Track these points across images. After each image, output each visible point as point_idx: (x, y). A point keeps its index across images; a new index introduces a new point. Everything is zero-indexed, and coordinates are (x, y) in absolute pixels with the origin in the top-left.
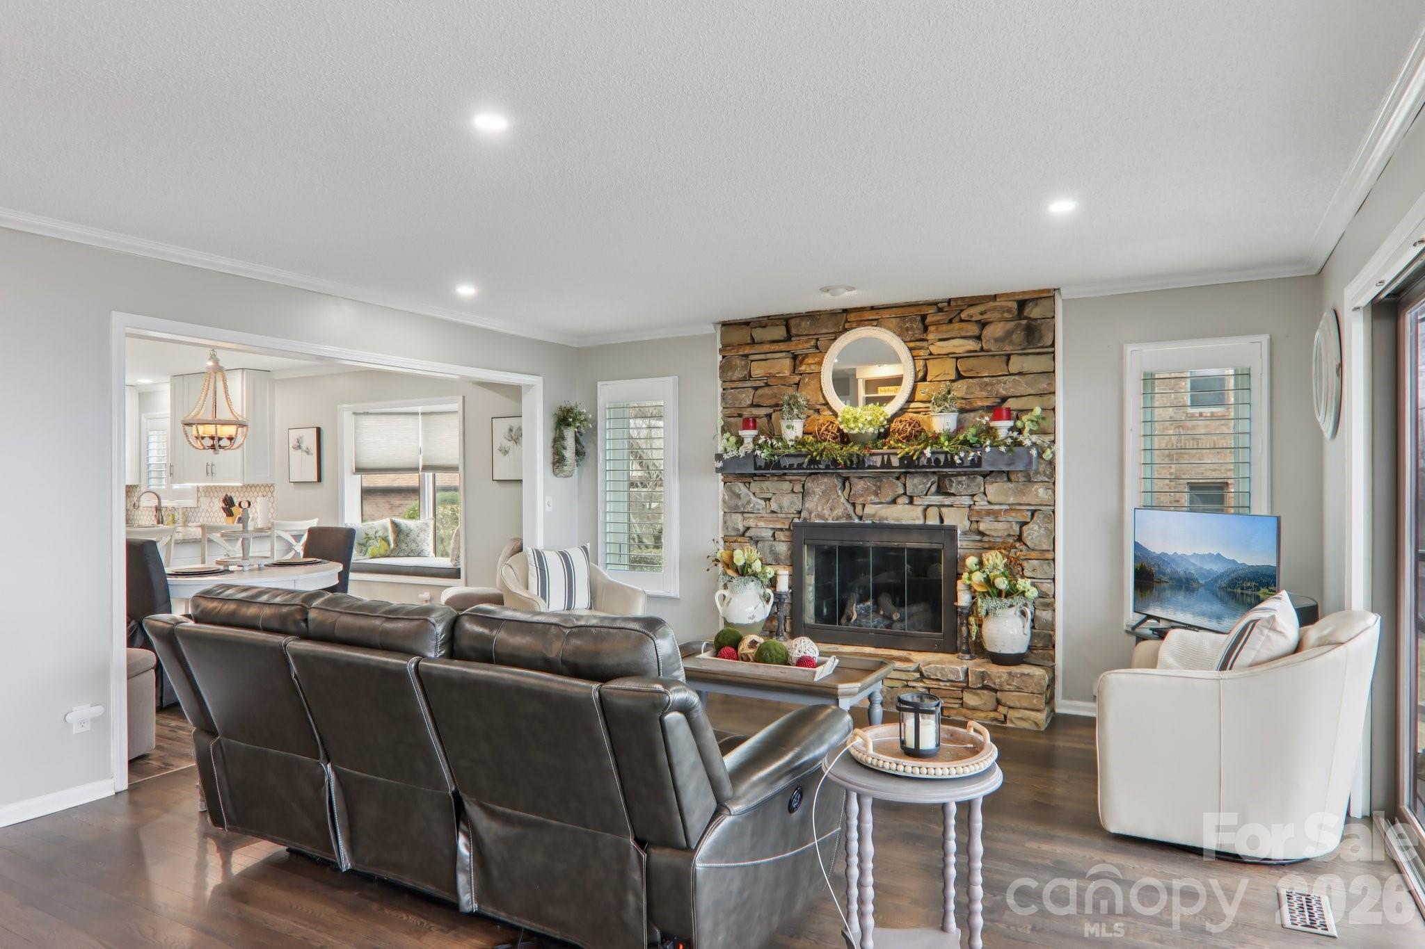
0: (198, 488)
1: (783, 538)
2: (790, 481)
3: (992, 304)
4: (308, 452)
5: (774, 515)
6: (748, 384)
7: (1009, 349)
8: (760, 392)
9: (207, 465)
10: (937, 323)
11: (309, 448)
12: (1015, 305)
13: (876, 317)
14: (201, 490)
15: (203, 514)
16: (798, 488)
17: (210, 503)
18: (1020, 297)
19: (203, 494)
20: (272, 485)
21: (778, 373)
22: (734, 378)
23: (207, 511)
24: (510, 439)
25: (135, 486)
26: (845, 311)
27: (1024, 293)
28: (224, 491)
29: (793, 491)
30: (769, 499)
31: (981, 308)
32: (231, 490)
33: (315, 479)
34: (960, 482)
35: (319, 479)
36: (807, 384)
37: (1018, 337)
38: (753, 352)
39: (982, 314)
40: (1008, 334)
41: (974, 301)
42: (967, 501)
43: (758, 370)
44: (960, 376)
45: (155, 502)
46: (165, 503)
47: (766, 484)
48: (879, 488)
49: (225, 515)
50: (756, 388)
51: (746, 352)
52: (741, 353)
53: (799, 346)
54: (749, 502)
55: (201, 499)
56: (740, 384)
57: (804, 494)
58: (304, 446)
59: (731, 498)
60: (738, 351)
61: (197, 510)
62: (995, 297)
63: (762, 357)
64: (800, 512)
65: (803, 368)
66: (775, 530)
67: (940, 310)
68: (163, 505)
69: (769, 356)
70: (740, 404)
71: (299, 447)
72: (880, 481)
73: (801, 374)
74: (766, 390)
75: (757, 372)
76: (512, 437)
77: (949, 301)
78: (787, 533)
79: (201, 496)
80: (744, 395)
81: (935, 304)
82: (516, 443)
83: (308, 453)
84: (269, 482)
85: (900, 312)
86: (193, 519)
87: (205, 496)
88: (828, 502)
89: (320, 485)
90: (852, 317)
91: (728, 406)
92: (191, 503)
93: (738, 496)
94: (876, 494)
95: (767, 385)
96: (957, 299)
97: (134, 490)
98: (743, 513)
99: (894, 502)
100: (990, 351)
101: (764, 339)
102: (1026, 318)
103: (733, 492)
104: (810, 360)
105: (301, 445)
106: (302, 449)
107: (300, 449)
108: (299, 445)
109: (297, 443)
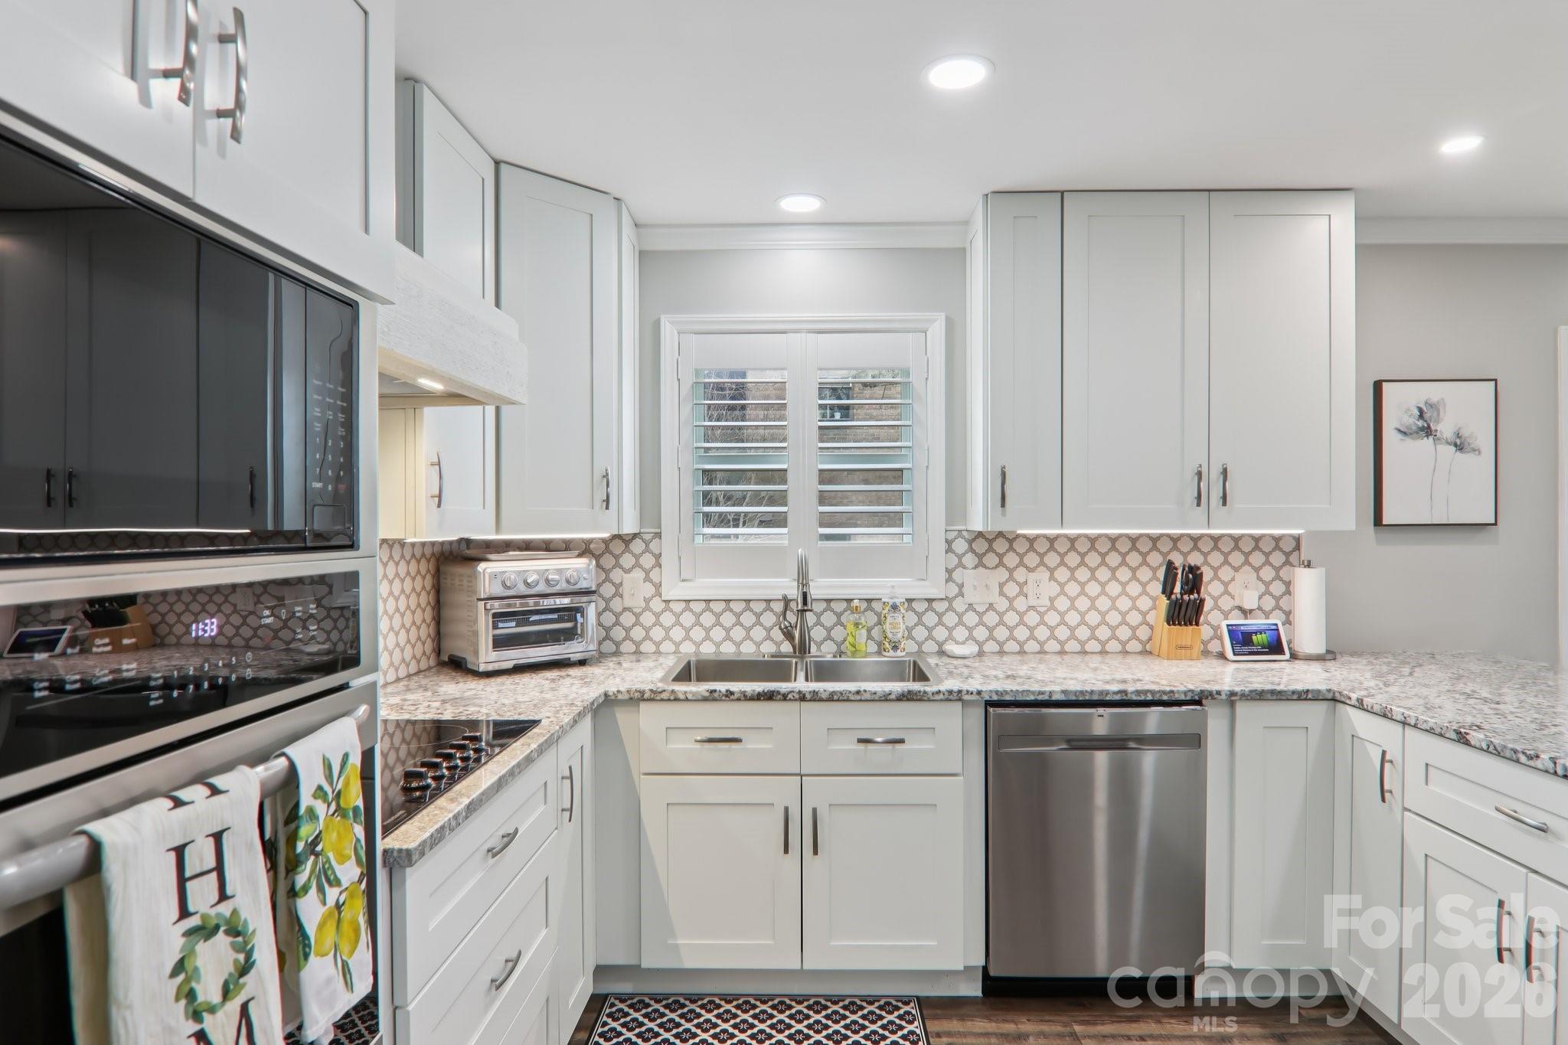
4: (1460, 445)
11: (1465, 433)
14: (961, 545)
15: (970, 619)
17: (1001, 586)
19: (970, 560)
23: (991, 607)
33: (1493, 521)
35: (1496, 520)
55: (962, 575)
58: (1445, 428)
61: (941, 606)
71: (1427, 431)
79: (961, 565)
83: (1460, 447)
87: (980, 564)
92: (920, 585)
105: (1431, 425)
106: (1435, 436)
107: (1427, 436)
108: (1426, 425)
109: (1418, 420)
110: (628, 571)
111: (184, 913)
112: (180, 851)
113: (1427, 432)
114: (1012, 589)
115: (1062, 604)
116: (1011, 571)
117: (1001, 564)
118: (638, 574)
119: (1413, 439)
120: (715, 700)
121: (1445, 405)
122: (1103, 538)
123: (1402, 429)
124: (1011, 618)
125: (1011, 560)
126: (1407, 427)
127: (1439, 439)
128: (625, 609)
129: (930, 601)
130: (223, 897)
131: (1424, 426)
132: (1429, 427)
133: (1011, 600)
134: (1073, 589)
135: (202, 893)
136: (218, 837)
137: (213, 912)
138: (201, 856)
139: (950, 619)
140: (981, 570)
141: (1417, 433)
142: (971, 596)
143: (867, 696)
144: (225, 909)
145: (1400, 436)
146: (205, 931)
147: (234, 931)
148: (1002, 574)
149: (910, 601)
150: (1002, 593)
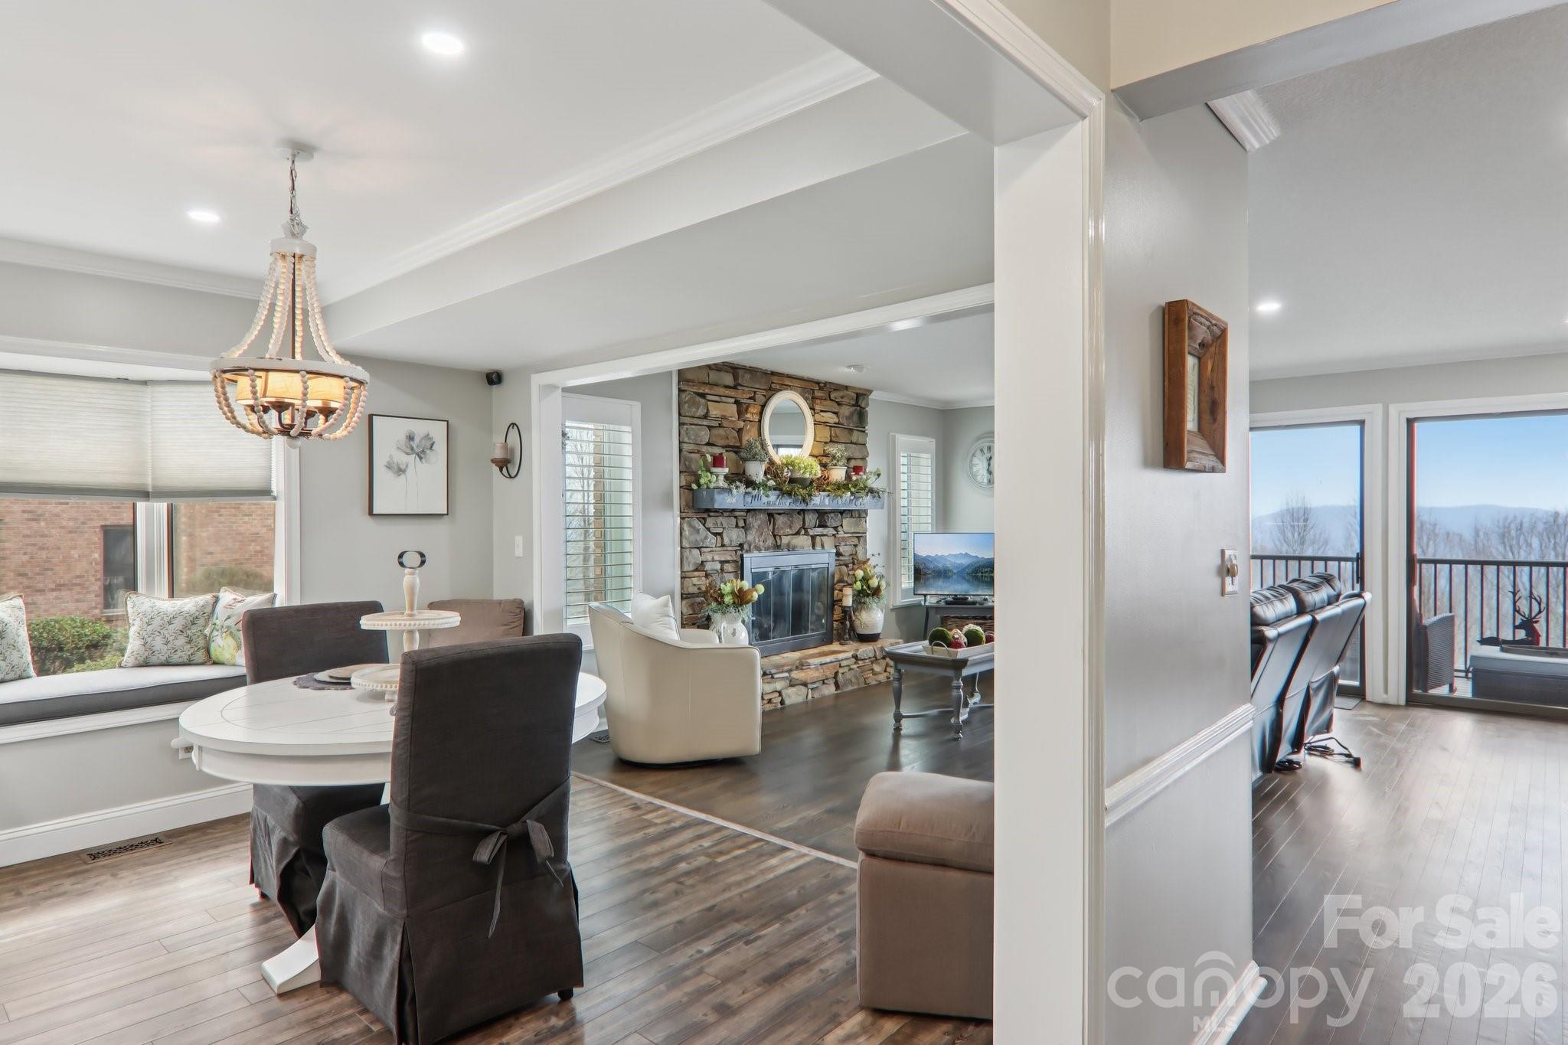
1: (731, 569)
2: (736, 517)
3: (846, 392)
5: (725, 548)
6: (705, 422)
7: (851, 426)
8: (715, 432)
10: (821, 398)
12: (854, 396)
13: (790, 384)
16: (741, 523)
18: (858, 391)
21: (731, 417)
22: (698, 415)
24: (409, 451)
26: (773, 373)
27: (860, 389)
29: (737, 526)
30: (720, 534)
31: (841, 393)
34: (832, 518)
36: (749, 431)
37: (855, 418)
38: (712, 392)
39: (842, 397)
40: (852, 414)
41: (838, 387)
42: (832, 531)
43: (715, 411)
44: (831, 441)
47: (720, 519)
48: (792, 522)
50: (710, 427)
51: (707, 391)
52: (701, 391)
53: (743, 396)
54: (706, 538)
56: (699, 422)
57: (746, 528)
59: (691, 534)
60: (699, 389)
62: (846, 388)
63: (717, 398)
64: (741, 545)
65: (748, 416)
66: (722, 562)
67: (821, 389)
69: (724, 399)
70: (701, 440)
72: (792, 517)
73: (744, 421)
74: (721, 431)
75: (715, 412)
76: (412, 449)
77: (826, 383)
78: (733, 565)
80: (703, 433)
81: (818, 383)
82: (421, 458)
85: (803, 384)
88: (762, 535)
90: (775, 379)
91: (691, 441)
93: (698, 531)
94: (790, 528)
95: (720, 426)
96: (830, 383)
98: (699, 548)
99: (798, 533)
100: (843, 424)
101: (720, 382)
102: (860, 406)
103: (694, 528)
104: (751, 410)
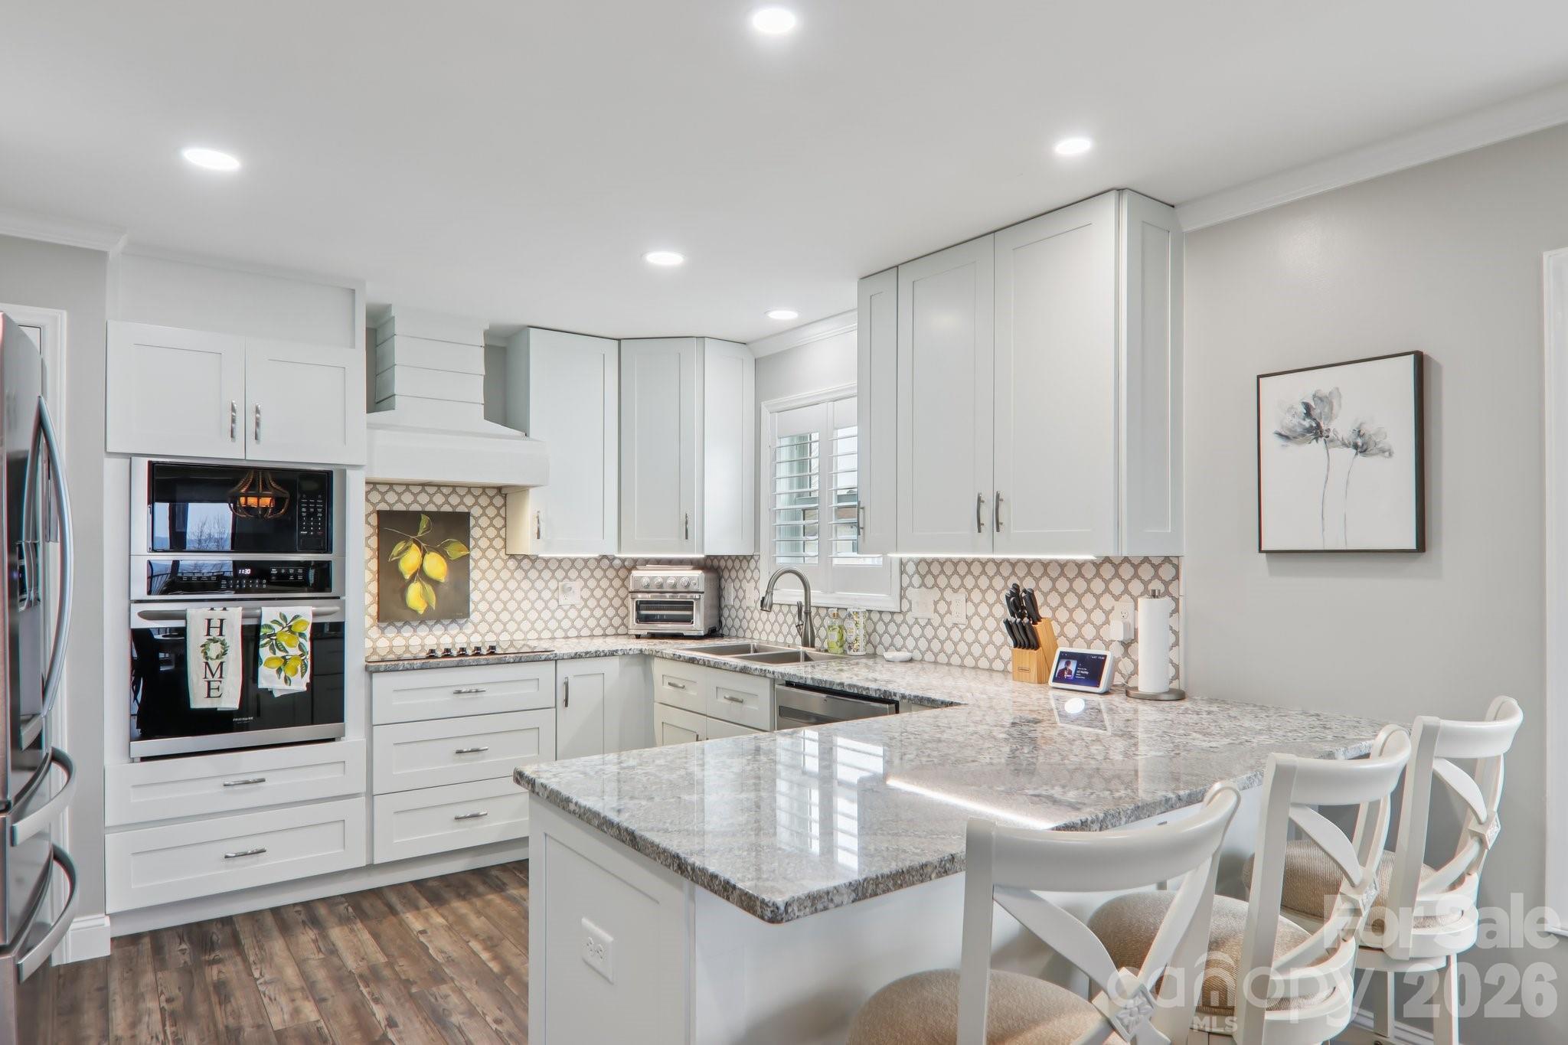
0: (902, 564)
4: (1362, 446)
9: (979, 500)
11: (1369, 429)
14: (911, 568)
15: (917, 631)
17: (936, 603)
19: (917, 581)
20: (1167, 559)
23: (929, 623)
25: (745, 557)
28: (1013, 573)
32: (1037, 572)
33: (1413, 545)
35: (1422, 545)
45: (797, 595)
46: (817, 598)
49: (1011, 642)
55: (911, 593)
58: (1341, 426)
61: (899, 618)
68: (814, 601)
71: (1317, 432)
79: (911, 585)
83: (1361, 449)
84: (1155, 551)
86: (887, 639)
87: (923, 585)
89: (1418, 564)
92: (886, 601)
97: (745, 564)
105: (1322, 425)
106: (1327, 437)
107: (1317, 439)
108: (1314, 425)
109: (1304, 420)
110: (748, 582)
111: (208, 634)
112: (209, 621)
113: (1316, 434)
114: (942, 607)
115: (976, 623)
116: (942, 590)
117: (936, 585)
118: (753, 583)
119: (1299, 443)
120: (674, 660)
121: (1340, 396)
122: (1007, 564)
123: (1283, 433)
124: (942, 633)
125: (942, 581)
126: (1290, 430)
127: (1332, 441)
128: (748, 608)
129: (892, 613)
130: (221, 634)
131: (1311, 426)
132: (1318, 425)
133: (942, 617)
134: (984, 610)
135: (215, 633)
136: (222, 621)
137: (217, 637)
138: (216, 623)
139: (904, 630)
140: (923, 589)
141: (1303, 435)
142: (916, 612)
143: (728, 667)
144: (221, 638)
145: (1281, 441)
146: (215, 641)
147: (223, 643)
148: (936, 594)
149: (870, 611)
150: (936, 611)
